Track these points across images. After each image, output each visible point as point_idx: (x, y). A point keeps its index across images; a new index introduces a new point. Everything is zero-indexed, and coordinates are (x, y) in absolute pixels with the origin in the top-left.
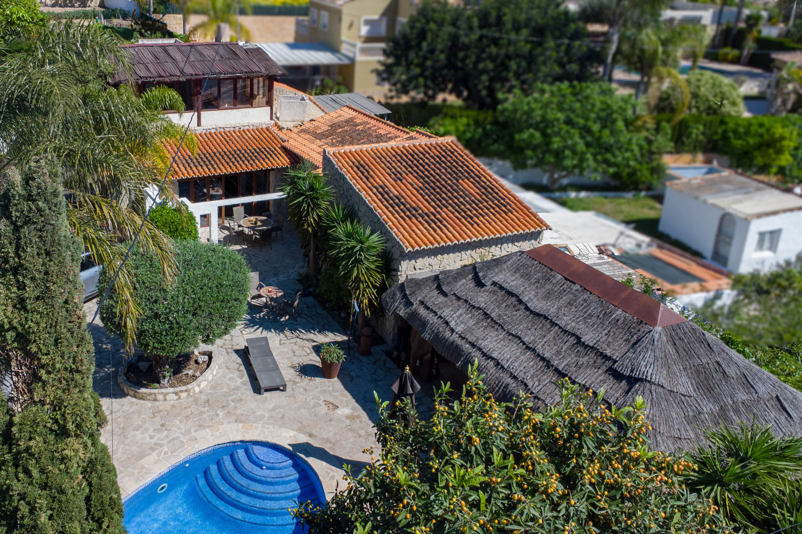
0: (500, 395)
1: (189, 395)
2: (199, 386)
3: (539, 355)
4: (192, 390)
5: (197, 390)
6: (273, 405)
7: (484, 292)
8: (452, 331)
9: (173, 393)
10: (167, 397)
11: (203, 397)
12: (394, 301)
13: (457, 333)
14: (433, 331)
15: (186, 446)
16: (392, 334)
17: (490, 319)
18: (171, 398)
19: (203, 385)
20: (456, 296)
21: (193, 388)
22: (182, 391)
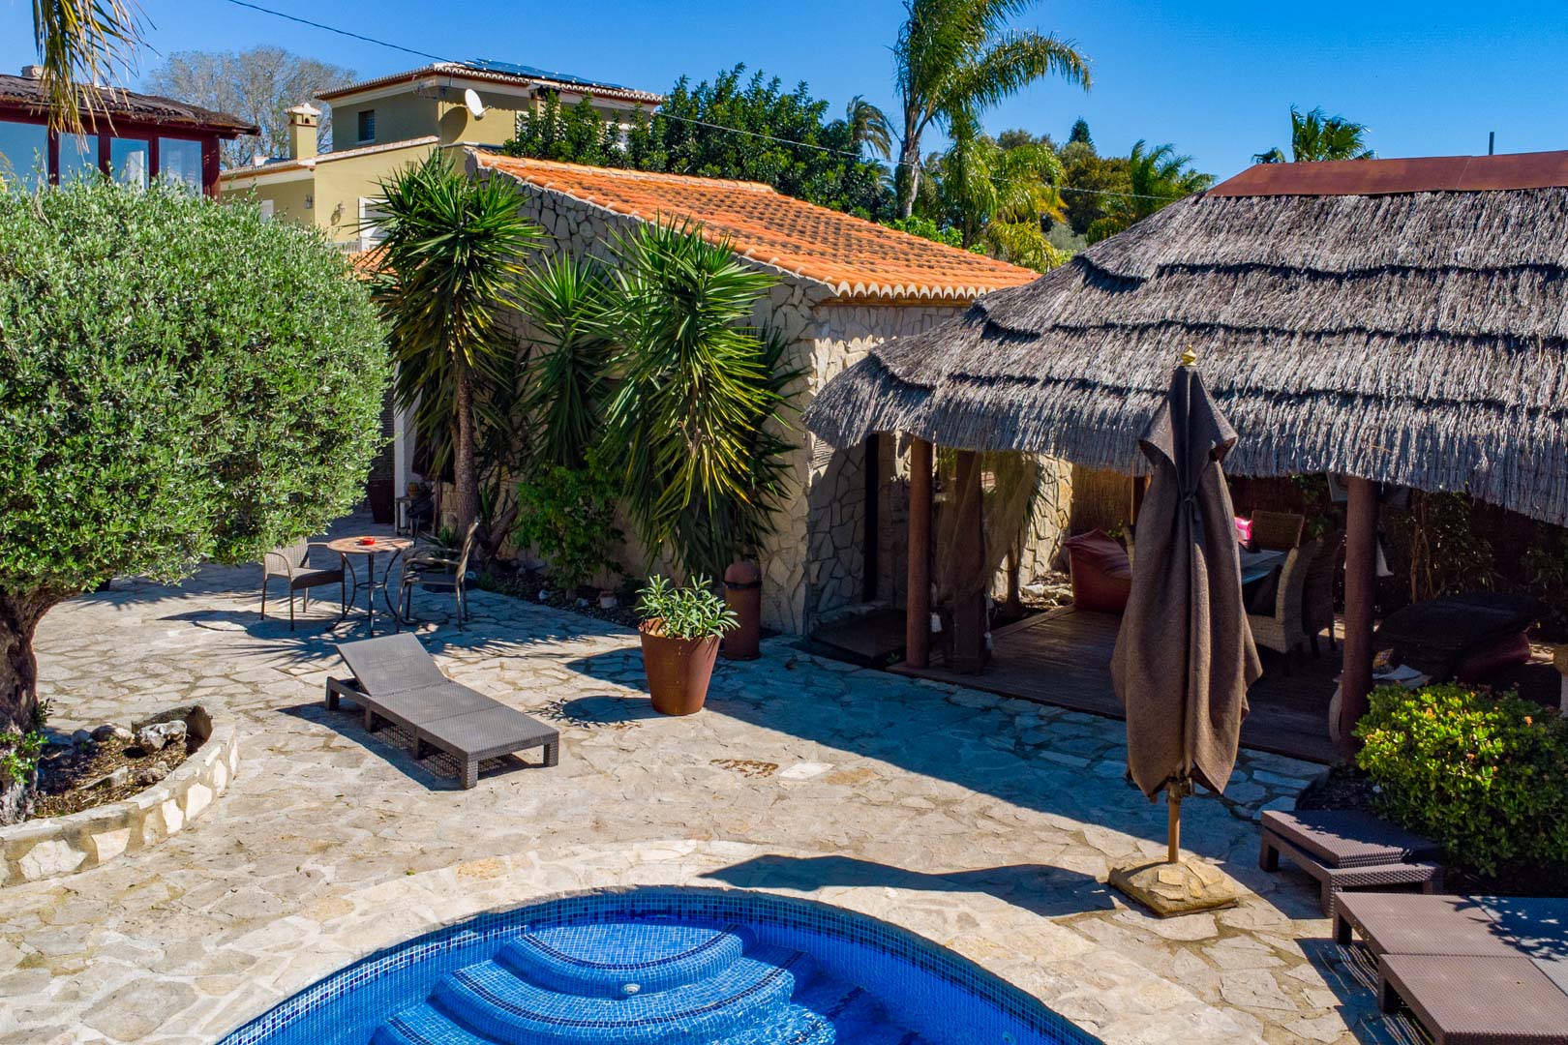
0: (1419, 465)
1: (136, 844)
2: (181, 802)
3: (1462, 338)
4: (150, 819)
5: (174, 818)
6: (535, 803)
7: (1147, 295)
8: (1120, 392)
9: (58, 836)
10: (29, 865)
11: (209, 842)
12: (858, 408)
13: (1139, 391)
14: (1049, 420)
15: (204, 997)
16: (802, 591)
17: (1221, 333)
18: (49, 867)
19: (198, 798)
20: (1065, 329)
21: (156, 808)
22: (102, 825)
